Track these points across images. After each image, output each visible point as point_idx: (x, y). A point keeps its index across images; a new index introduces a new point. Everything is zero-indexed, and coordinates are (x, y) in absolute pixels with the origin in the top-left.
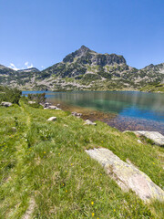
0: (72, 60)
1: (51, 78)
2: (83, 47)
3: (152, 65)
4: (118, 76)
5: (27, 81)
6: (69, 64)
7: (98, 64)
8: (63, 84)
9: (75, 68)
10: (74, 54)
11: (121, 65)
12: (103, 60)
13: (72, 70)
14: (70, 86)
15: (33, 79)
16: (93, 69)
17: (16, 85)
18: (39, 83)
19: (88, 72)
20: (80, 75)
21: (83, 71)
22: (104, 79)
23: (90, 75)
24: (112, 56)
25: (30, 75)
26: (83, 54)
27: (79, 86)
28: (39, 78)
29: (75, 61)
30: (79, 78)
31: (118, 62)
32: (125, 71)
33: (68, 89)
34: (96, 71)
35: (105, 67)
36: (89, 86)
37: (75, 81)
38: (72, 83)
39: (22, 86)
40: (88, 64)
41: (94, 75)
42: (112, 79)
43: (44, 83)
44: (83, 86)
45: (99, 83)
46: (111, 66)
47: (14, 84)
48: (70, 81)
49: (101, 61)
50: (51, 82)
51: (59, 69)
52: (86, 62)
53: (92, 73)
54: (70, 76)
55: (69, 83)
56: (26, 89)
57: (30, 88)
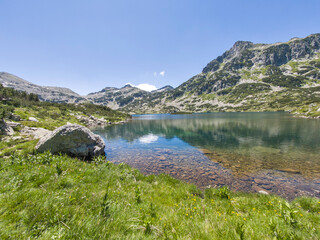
0: (218, 67)
1: (184, 97)
2: (239, 43)
5: (157, 103)
6: (211, 73)
7: (267, 64)
8: (198, 104)
9: (219, 79)
10: (220, 59)
12: (280, 54)
13: (213, 82)
14: (207, 106)
15: (163, 100)
16: (256, 73)
18: (169, 104)
19: (242, 82)
20: (227, 88)
21: (234, 80)
22: (276, 89)
23: (245, 86)
24: (307, 40)
25: (161, 95)
26: (237, 55)
27: (221, 104)
28: (170, 98)
29: (221, 67)
30: (224, 93)
33: (204, 110)
34: (261, 76)
35: (286, 66)
36: (240, 105)
37: (217, 97)
38: (211, 102)
39: (151, 109)
40: (245, 69)
41: (253, 85)
42: (306, 86)
43: (174, 103)
44: (229, 105)
45: (262, 98)
46: (304, 60)
47: (145, 106)
48: (208, 98)
49: (275, 57)
50: (182, 102)
51: (195, 84)
52: (241, 66)
53: (250, 81)
54: (210, 91)
55: (207, 102)
56: (154, 112)
57: (158, 110)
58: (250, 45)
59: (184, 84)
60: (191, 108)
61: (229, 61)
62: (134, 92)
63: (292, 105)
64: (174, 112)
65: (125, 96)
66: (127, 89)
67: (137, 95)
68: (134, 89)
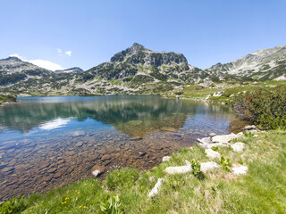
0: (122, 60)
1: (95, 80)
2: (136, 44)
3: (219, 65)
4: (176, 77)
5: (64, 84)
6: (118, 63)
7: (152, 64)
8: (108, 87)
9: (123, 69)
10: (124, 53)
11: (180, 64)
12: (158, 59)
13: (120, 71)
14: (116, 89)
15: (72, 82)
16: (145, 69)
17: (49, 89)
18: (78, 86)
19: (139, 73)
20: (129, 77)
21: (134, 72)
22: (157, 81)
23: (140, 77)
24: (169, 54)
25: (68, 76)
26: (135, 53)
27: (126, 89)
28: (80, 80)
29: (125, 60)
30: (128, 80)
31: (177, 62)
32: (184, 72)
33: (113, 93)
34: (149, 72)
35: (161, 68)
36: (137, 90)
37: (123, 83)
38: (118, 87)
39: (56, 90)
40: (140, 64)
41: (145, 76)
42: (168, 81)
43: (85, 86)
44: (131, 89)
45: (149, 86)
46: (168, 66)
47: (47, 87)
48: (116, 83)
49: (156, 60)
50: (93, 86)
51: (105, 70)
52: (138, 62)
53: (143, 74)
54: (117, 78)
55: (115, 86)
56: (60, 94)
57: (65, 92)
58: (142, 48)
59: (95, 68)
60: (102, 91)
61: (130, 56)
62: (28, 69)
63: (163, 91)
64: (85, 94)
65: (10, 72)
66: (12, 63)
67: (32, 73)
68: (26, 64)
